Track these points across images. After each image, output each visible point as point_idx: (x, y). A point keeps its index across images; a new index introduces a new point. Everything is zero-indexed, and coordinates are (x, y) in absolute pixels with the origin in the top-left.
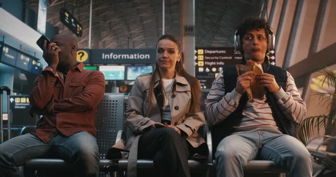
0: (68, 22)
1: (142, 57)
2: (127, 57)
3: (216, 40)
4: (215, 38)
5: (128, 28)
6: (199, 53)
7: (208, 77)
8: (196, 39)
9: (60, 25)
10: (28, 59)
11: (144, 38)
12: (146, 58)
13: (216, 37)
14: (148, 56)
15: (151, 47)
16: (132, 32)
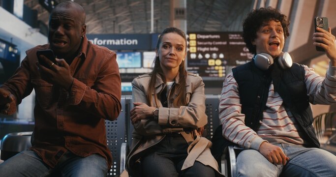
0: (47, 4)
1: (129, 42)
2: (112, 43)
3: (209, 24)
4: (208, 21)
5: (114, 10)
6: (191, 38)
7: (201, 64)
8: (188, 23)
9: (38, 8)
10: (4, 46)
11: (130, 22)
12: (133, 43)
13: (210, 20)
14: (135, 42)
15: (138, 32)
16: (117, 15)
